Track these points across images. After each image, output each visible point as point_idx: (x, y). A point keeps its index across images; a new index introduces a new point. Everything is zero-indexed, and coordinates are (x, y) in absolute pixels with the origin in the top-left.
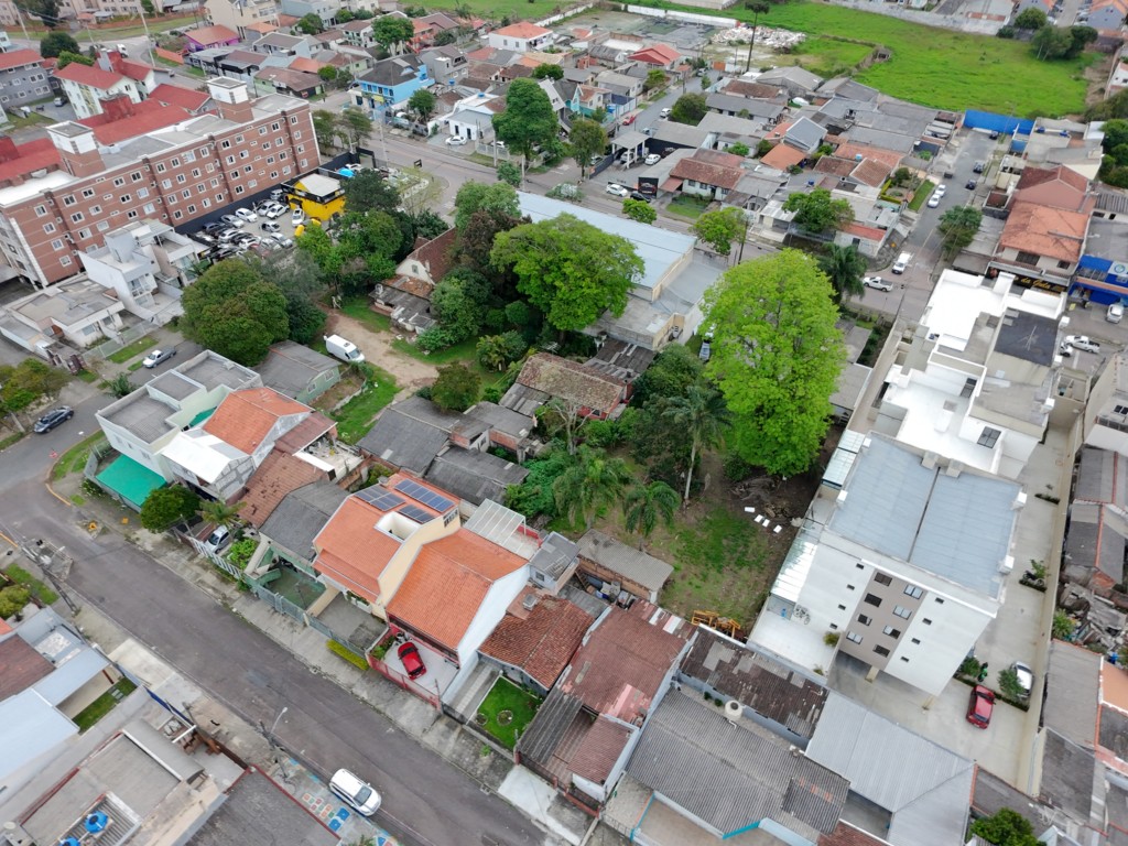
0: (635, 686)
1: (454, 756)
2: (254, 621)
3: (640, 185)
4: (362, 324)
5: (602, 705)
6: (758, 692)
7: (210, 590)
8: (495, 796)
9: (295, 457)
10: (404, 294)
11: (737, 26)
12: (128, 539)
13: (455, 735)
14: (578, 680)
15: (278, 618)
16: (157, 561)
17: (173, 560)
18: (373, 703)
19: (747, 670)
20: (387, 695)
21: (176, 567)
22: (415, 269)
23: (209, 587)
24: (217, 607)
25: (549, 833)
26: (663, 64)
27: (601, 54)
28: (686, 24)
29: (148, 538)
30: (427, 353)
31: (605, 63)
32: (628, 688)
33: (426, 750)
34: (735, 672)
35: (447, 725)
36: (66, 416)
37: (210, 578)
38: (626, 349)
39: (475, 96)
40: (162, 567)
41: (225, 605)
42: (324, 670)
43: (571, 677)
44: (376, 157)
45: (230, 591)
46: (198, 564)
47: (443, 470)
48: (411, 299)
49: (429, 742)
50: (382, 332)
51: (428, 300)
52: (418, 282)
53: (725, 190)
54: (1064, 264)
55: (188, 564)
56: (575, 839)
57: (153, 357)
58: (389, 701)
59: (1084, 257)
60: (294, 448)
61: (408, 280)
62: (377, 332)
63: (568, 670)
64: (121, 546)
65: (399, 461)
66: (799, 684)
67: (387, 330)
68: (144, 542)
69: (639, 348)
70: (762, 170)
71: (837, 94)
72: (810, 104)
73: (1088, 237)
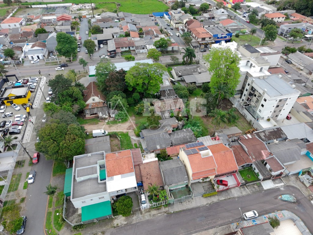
0: (263, 150)
1: (251, 191)
2: (180, 209)
3: (110, 53)
4: (90, 124)
5: (262, 158)
6: (274, 136)
7: (159, 214)
8: (265, 191)
9: (144, 163)
10: (96, 109)
11: (73, 5)
12: (114, 227)
13: (246, 188)
14: (254, 157)
15: (184, 203)
16: (133, 223)
17: (135, 219)
18: (227, 198)
19: (268, 134)
20: (227, 194)
21: (141, 219)
22: (94, 100)
23: (158, 214)
24: (167, 216)
25: (279, 187)
26: (70, 20)
27: (46, 22)
28: (56, 7)
29: (120, 220)
30: (120, 120)
31: (49, 24)
32: (262, 151)
33: (246, 196)
34: (267, 136)
35: (242, 188)
36: (26, 219)
37: (154, 212)
38: (166, 92)
39: (26, 45)
40: (137, 223)
41: (168, 213)
42: (209, 203)
43: (252, 158)
44: (17, 76)
45: (163, 209)
46: (145, 213)
47: (175, 141)
48: (99, 109)
49: (245, 194)
50: (99, 123)
51: (105, 107)
52: (96, 103)
53: (133, 47)
54: (210, 38)
55: (143, 215)
56: (283, 184)
57: (31, 178)
58: (229, 195)
59: (213, 35)
60: (140, 162)
61: (92, 104)
62: (98, 124)
63: (250, 157)
64: (115, 231)
65: (164, 146)
66: (276, 130)
67: (100, 121)
68: (121, 223)
69: (168, 90)
70: (134, 39)
71: (125, 16)
72: (119, 21)
73: (208, 31)
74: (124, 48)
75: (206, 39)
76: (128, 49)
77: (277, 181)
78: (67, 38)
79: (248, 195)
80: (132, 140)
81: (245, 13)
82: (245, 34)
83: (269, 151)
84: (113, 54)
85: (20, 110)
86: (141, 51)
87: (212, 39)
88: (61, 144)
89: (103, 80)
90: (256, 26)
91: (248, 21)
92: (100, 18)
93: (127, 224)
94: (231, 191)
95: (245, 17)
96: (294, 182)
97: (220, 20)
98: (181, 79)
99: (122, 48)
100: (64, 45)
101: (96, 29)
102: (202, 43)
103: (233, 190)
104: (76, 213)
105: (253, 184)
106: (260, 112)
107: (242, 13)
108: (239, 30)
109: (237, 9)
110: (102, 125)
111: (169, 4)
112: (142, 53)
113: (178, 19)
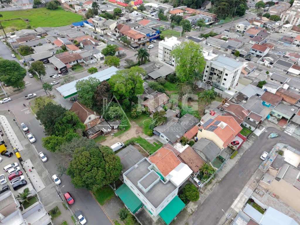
1: (253, 141)
2: (224, 175)
3: (61, 71)
5: (245, 116)
6: (240, 99)
7: (214, 186)
8: (259, 137)
9: (182, 153)
10: (96, 127)
12: (191, 214)
13: (249, 140)
14: (241, 117)
16: (202, 203)
17: (201, 199)
18: (244, 152)
19: (237, 98)
21: (205, 197)
22: (90, 119)
23: (213, 186)
24: (220, 185)
25: (264, 131)
29: (192, 206)
30: (124, 129)
32: (243, 111)
34: (237, 100)
35: (247, 141)
37: (209, 187)
38: (145, 91)
40: (205, 201)
41: (219, 182)
42: (237, 161)
45: (214, 181)
46: (204, 191)
47: (185, 127)
50: (106, 138)
51: (103, 121)
52: (92, 121)
53: (80, 60)
54: (144, 38)
55: (204, 193)
56: (264, 128)
57: (82, 219)
58: (243, 150)
59: (146, 35)
60: (178, 153)
61: (90, 123)
62: (106, 140)
63: (239, 118)
64: (195, 217)
65: (181, 134)
66: (239, 94)
67: (106, 137)
68: (193, 208)
69: (146, 89)
70: (76, 52)
71: (46, 31)
72: (41, 36)
73: (139, 32)
74: (72, 62)
75: (141, 39)
76: (76, 63)
77: (261, 128)
78: (13, 65)
79: (253, 144)
80: (148, 141)
81: (152, 13)
82: (164, 29)
83: (247, 110)
84: (64, 70)
85: (2, 160)
86: (91, 61)
87: (146, 38)
88: (107, 167)
89: (92, 96)
90: (166, 22)
91: (158, 18)
92: (18, 38)
93: (198, 206)
94: (243, 147)
95: (153, 16)
96: (269, 124)
97: (137, 21)
98: (146, 77)
99: (70, 63)
100: (12, 73)
101: (26, 50)
102: (141, 43)
103: (243, 145)
104: (153, 223)
105: (251, 136)
106: (223, 84)
107: (149, 13)
108: (159, 27)
109: (144, 10)
110: (111, 139)
111: (79, 13)
112: (93, 63)
113: (102, 26)
